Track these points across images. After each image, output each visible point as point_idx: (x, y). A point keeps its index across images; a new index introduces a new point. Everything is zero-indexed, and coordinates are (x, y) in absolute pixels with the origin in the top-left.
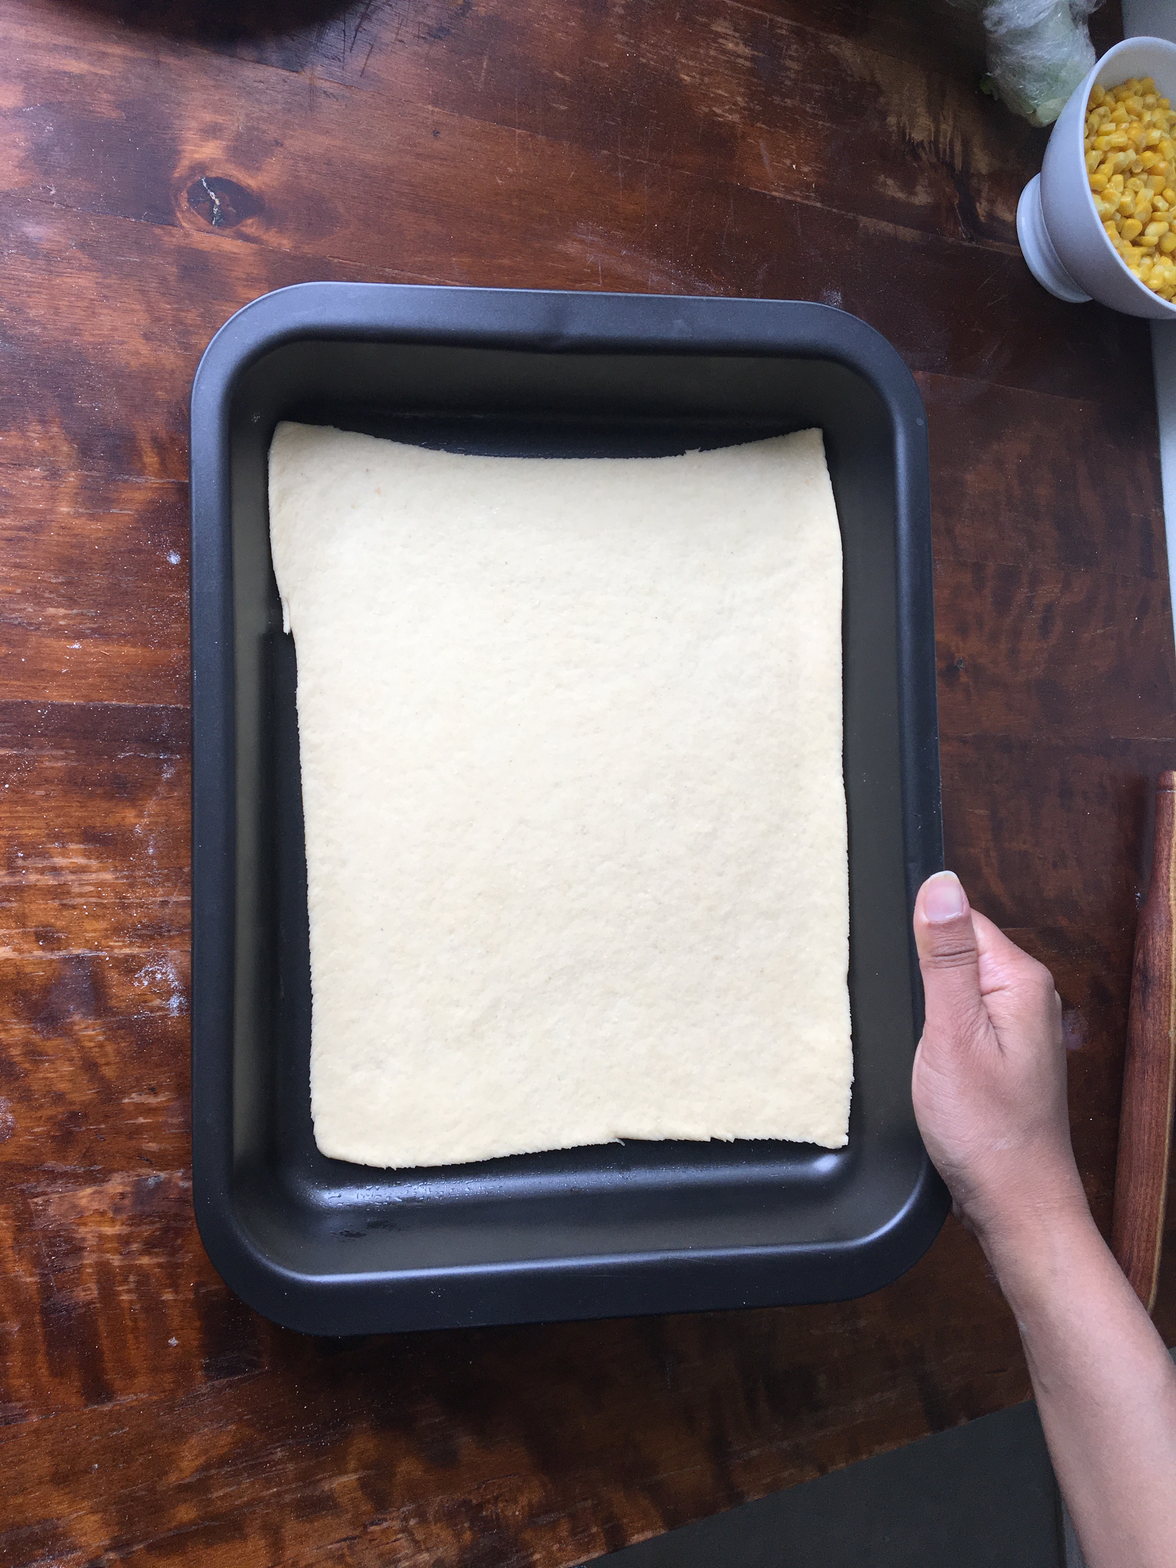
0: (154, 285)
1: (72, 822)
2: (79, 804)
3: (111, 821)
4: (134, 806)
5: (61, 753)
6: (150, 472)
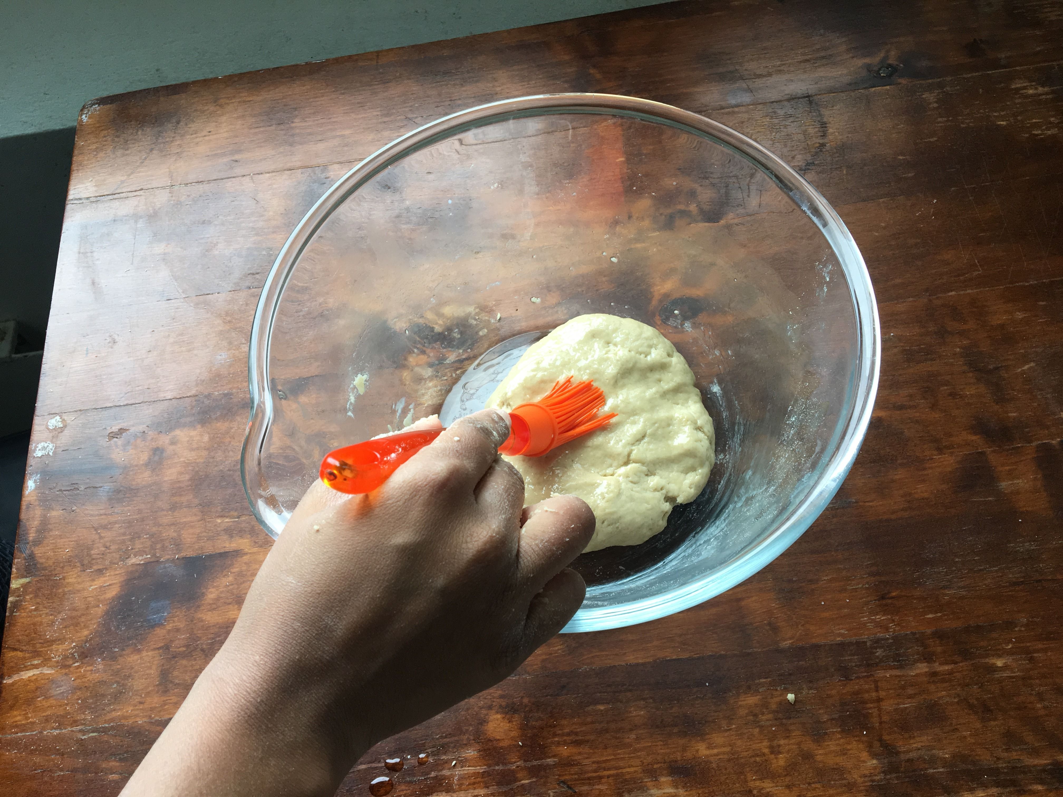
1: (659, 758)
2: (662, 743)
3: (689, 755)
4: (703, 740)
5: (642, 702)
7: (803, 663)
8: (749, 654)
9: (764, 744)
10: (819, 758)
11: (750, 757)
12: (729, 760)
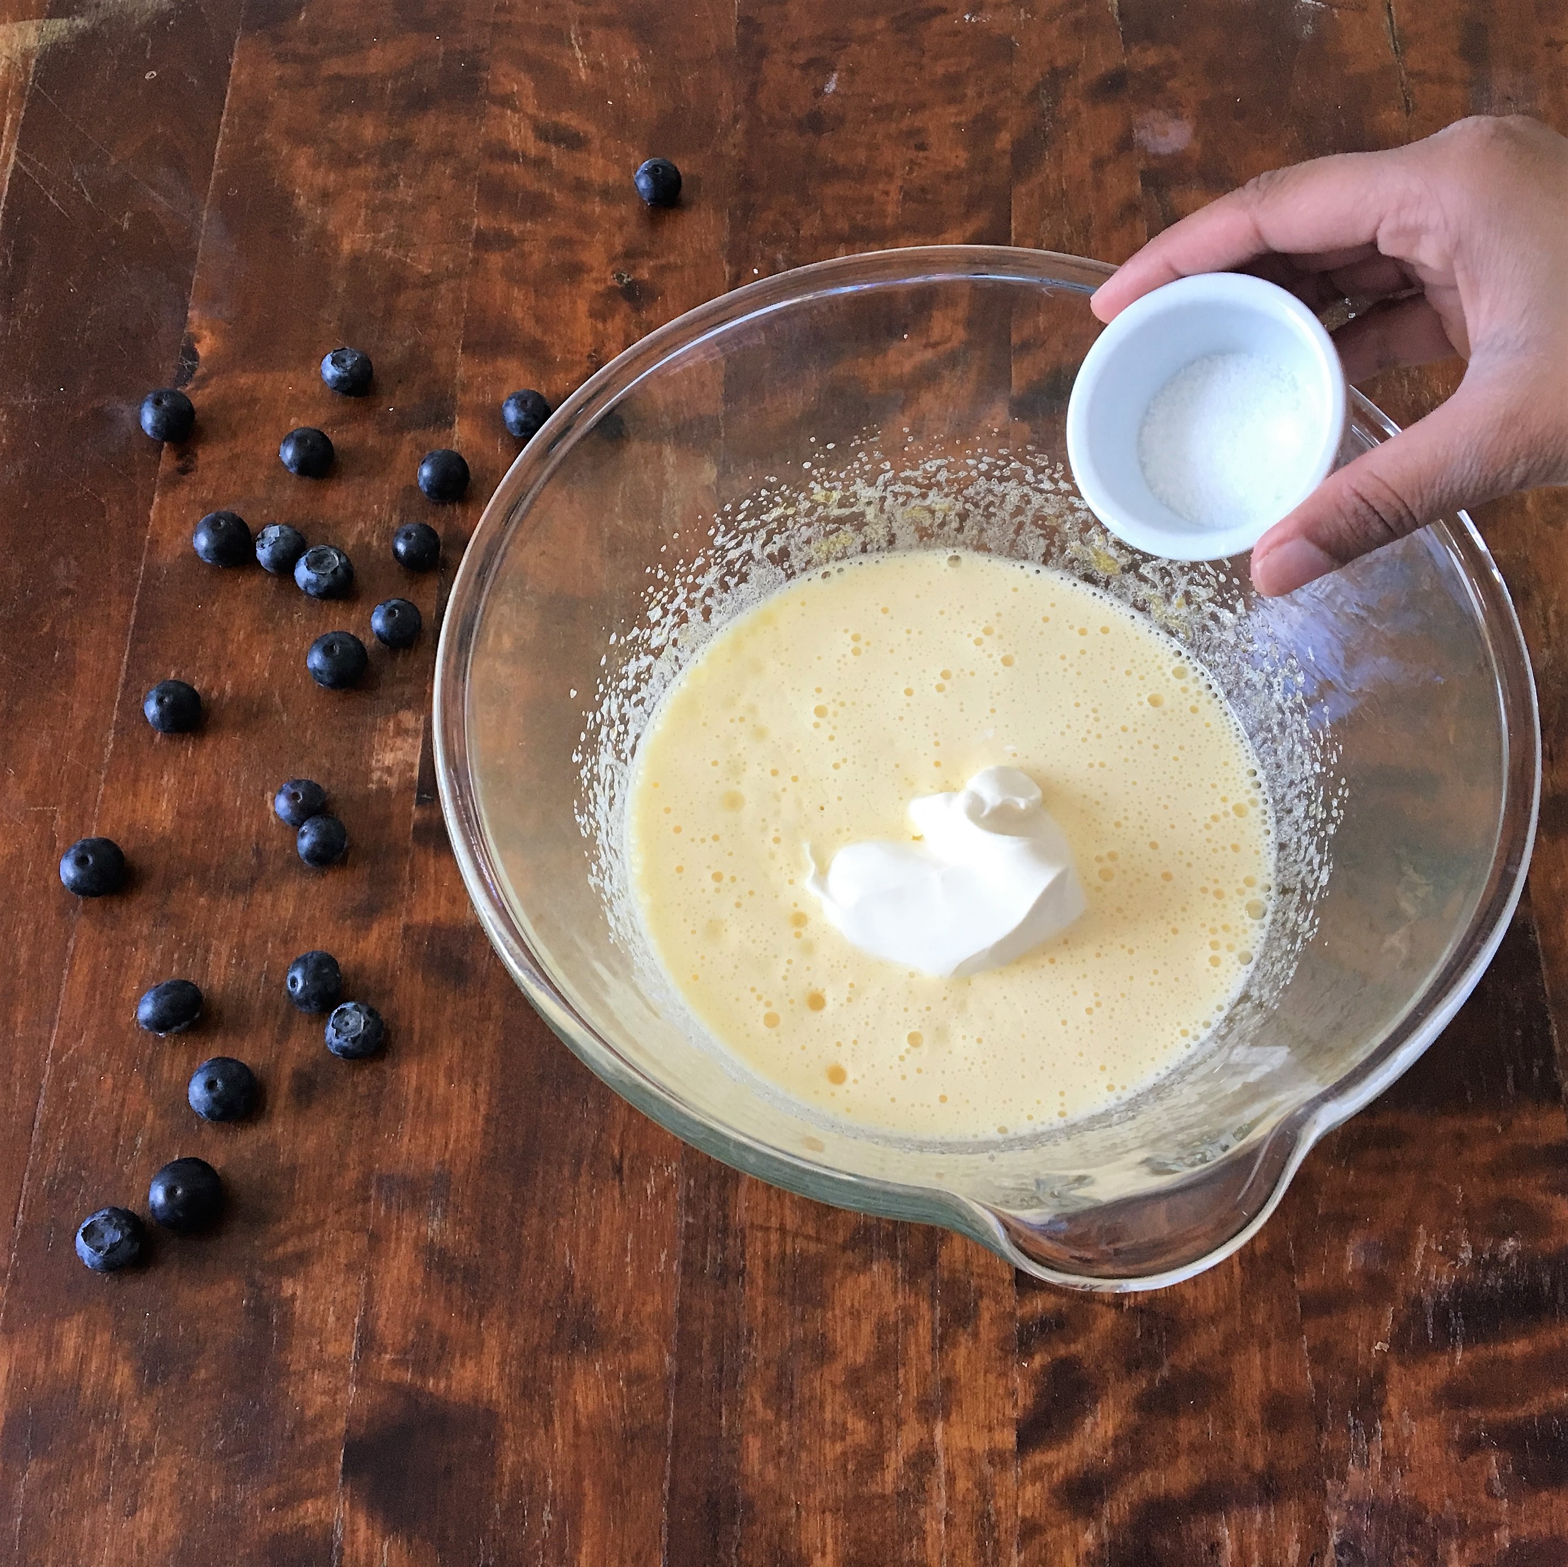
0: (55, 1495)
6: (327, 1515)
7: (705, 1342)
8: (675, 1436)
9: (827, 1451)
10: (860, 1360)
11: (846, 1478)
12: (847, 1518)
